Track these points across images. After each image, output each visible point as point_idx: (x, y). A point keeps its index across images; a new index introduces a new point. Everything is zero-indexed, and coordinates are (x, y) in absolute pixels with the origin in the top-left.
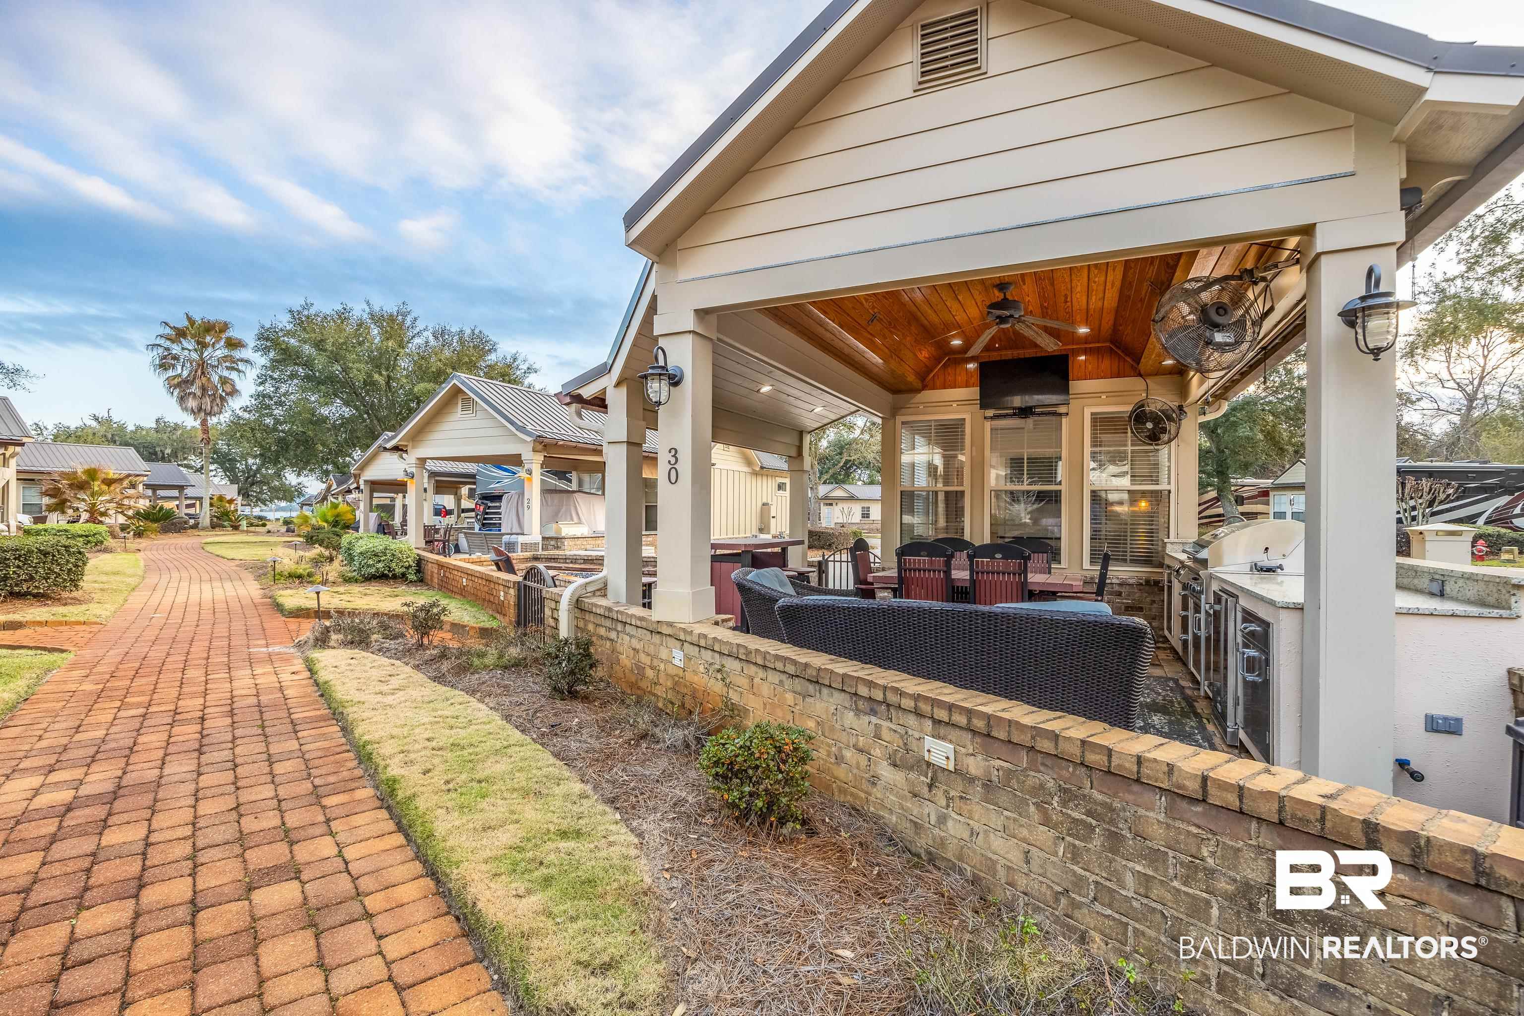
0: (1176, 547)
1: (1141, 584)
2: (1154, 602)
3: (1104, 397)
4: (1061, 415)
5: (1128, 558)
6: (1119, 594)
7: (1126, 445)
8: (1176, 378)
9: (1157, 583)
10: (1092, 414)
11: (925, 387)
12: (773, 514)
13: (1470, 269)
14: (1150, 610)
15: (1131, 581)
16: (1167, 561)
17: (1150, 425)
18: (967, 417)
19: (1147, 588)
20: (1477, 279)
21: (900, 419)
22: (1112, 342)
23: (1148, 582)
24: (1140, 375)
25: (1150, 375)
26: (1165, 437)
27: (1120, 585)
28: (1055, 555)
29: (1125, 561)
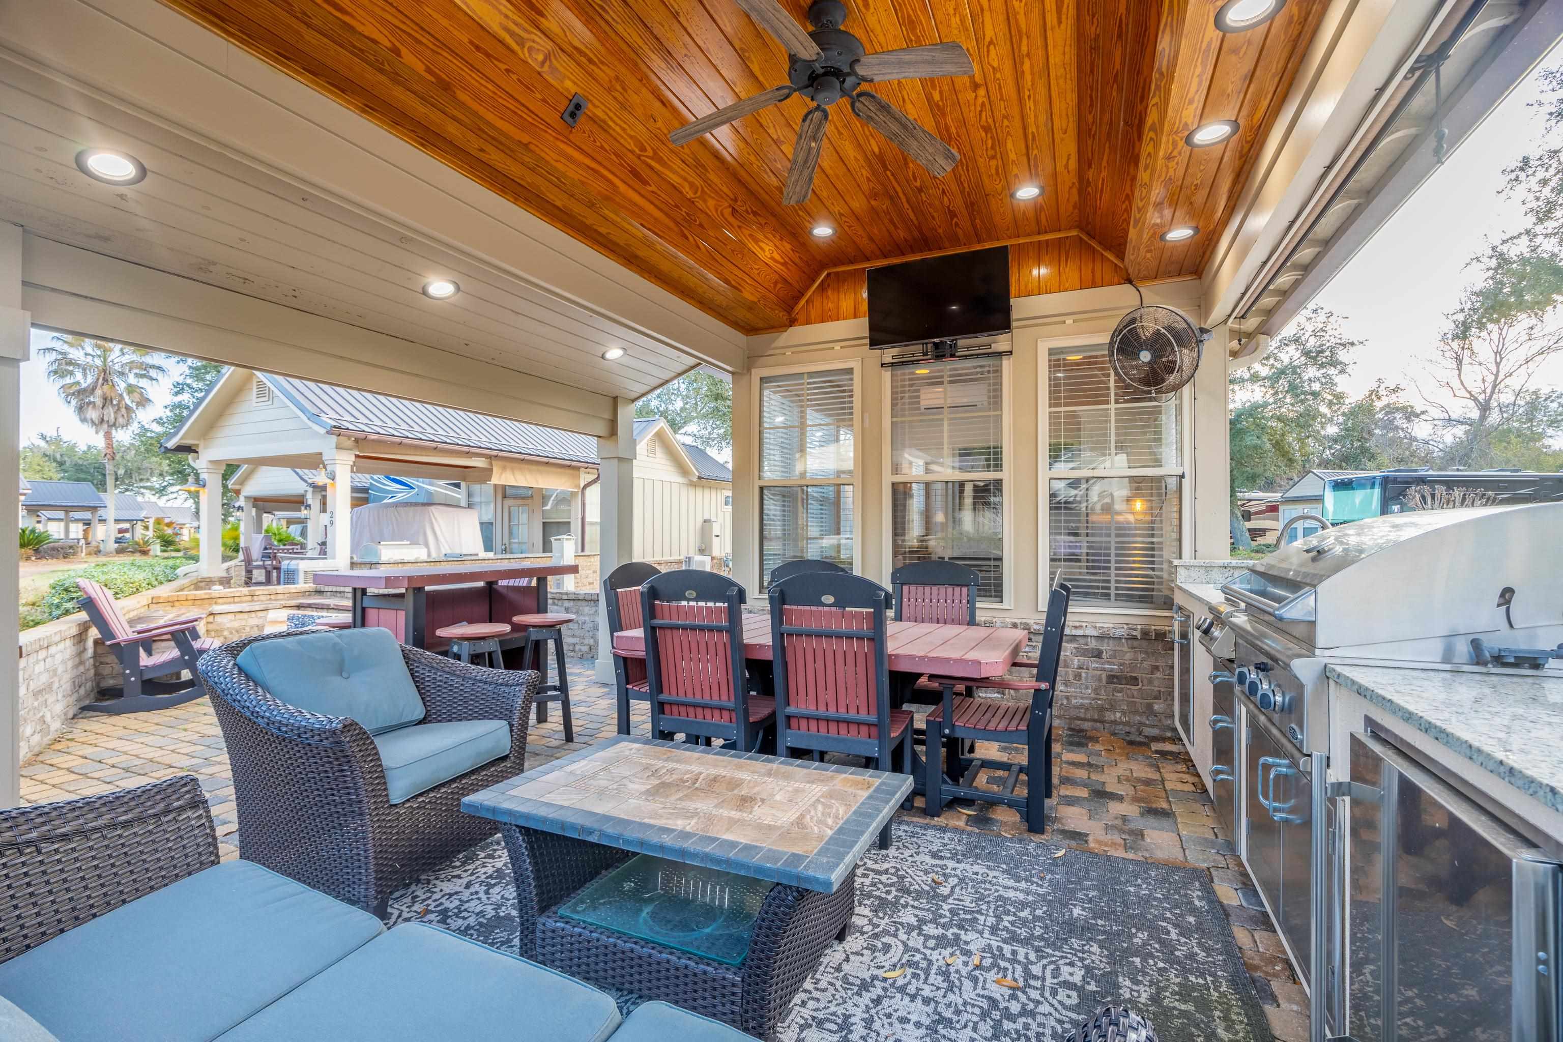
0: (1194, 574)
1: (1134, 638)
2: (1156, 668)
3: (1069, 321)
4: (999, 354)
5: (1113, 592)
6: (1098, 654)
7: (1107, 402)
8: (1187, 281)
9: (1161, 636)
10: (1052, 352)
11: (792, 322)
12: (715, 533)
13: (1540, 221)
14: (1150, 682)
15: (1119, 632)
16: (1179, 599)
17: (1145, 356)
18: (855, 364)
19: (1144, 643)
20: (1546, 236)
21: (757, 373)
22: (1081, 229)
23: (1145, 634)
24: (1130, 281)
25: (1145, 279)
26: (1172, 379)
27: (1100, 638)
28: (995, 591)
29: (1107, 596)
